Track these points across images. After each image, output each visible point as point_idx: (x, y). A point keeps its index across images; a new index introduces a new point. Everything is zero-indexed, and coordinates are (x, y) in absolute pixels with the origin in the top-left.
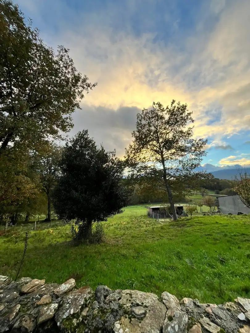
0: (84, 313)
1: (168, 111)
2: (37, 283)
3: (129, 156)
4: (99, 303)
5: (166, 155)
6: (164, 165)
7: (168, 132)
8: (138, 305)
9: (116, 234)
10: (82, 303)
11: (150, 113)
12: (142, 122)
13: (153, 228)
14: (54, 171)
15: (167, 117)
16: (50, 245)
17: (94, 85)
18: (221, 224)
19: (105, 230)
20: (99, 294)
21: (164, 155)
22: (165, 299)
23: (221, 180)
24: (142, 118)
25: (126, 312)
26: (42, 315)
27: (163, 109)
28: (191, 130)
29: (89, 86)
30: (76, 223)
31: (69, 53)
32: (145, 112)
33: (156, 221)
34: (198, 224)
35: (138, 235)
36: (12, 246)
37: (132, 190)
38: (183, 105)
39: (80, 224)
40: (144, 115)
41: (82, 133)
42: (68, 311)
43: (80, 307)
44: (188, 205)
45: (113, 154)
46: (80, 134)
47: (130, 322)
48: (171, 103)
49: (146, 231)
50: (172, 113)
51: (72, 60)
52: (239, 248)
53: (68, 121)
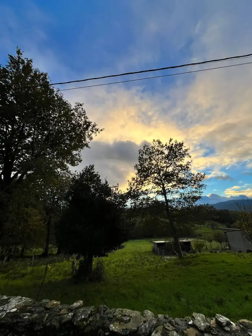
0: (91, 319)
1: (166, 148)
2: (55, 303)
3: (131, 188)
4: (100, 314)
5: (167, 188)
6: (166, 197)
7: (168, 165)
8: (126, 315)
9: (117, 273)
10: (89, 313)
11: (151, 149)
12: (143, 157)
13: (156, 267)
14: (58, 201)
15: (166, 152)
16: (50, 282)
17: (101, 130)
18: (227, 263)
19: (106, 268)
20: (100, 310)
21: (165, 187)
22: (145, 314)
23: (232, 211)
24: (143, 153)
25: (117, 320)
26: (64, 319)
27: (163, 145)
28: (190, 163)
29: (97, 130)
30: (77, 258)
31: (83, 107)
32: (146, 148)
33: (161, 258)
34: (204, 263)
35: (141, 274)
36: (11, 283)
37: (134, 224)
38: (180, 143)
39: (81, 259)
40: (145, 150)
41: (89, 168)
42: (80, 317)
43: (88, 315)
44: (196, 240)
45: (116, 189)
46: (86, 169)
47: (119, 324)
48: (169, 141)
49: (148, 270)
50: (170, 148)
51: (85, 112)
52: (241, 289)
53: (77, 157)
